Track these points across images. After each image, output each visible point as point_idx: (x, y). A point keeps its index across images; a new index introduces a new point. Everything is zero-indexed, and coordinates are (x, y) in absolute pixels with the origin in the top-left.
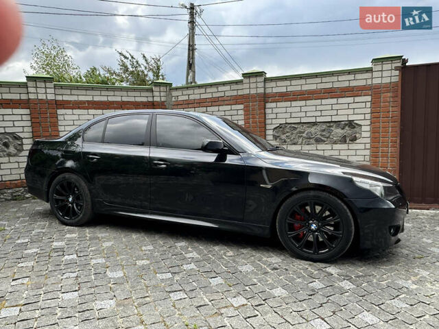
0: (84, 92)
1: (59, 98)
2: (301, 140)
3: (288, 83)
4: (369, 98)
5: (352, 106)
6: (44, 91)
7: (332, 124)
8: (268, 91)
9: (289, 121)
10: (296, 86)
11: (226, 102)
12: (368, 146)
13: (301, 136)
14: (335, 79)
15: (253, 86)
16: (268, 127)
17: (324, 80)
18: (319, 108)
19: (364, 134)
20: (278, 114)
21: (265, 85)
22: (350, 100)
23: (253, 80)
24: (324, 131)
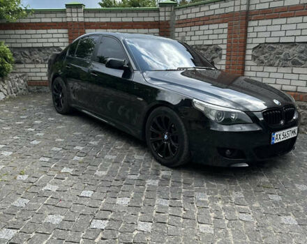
0: (104, 15)
1: (87, 20)
2: (278, 61)
6: (76, 15)
8: (252, 8)
9: (268, 40)
11: (215, 21)
13: (278, 58)
15: (237, 3)
18: (300, 26)
24: (302, 52)
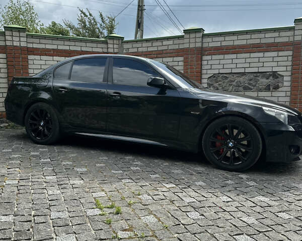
0: (50, 41)
1: (30, 46)
2: (231, 88)
3: (222, 39)
4: (290, 53)
5: (276, 59)
6: (18, 39)
7: (258, 75)
8: (205, 45)
9: (221, 71)
10: (229, 42)
11: (169, 55)
12: (289, 94)
13: (232, 85)
14: (262, 35)
15: (192, 40)
16: (204, 76)
17: (253, 36)
18: (248, 60)
19: (286, 84)
20: (213, 65)
21: (202, 40)
22: (274, 54)
23: (193, 35)
24: (251, 80)
